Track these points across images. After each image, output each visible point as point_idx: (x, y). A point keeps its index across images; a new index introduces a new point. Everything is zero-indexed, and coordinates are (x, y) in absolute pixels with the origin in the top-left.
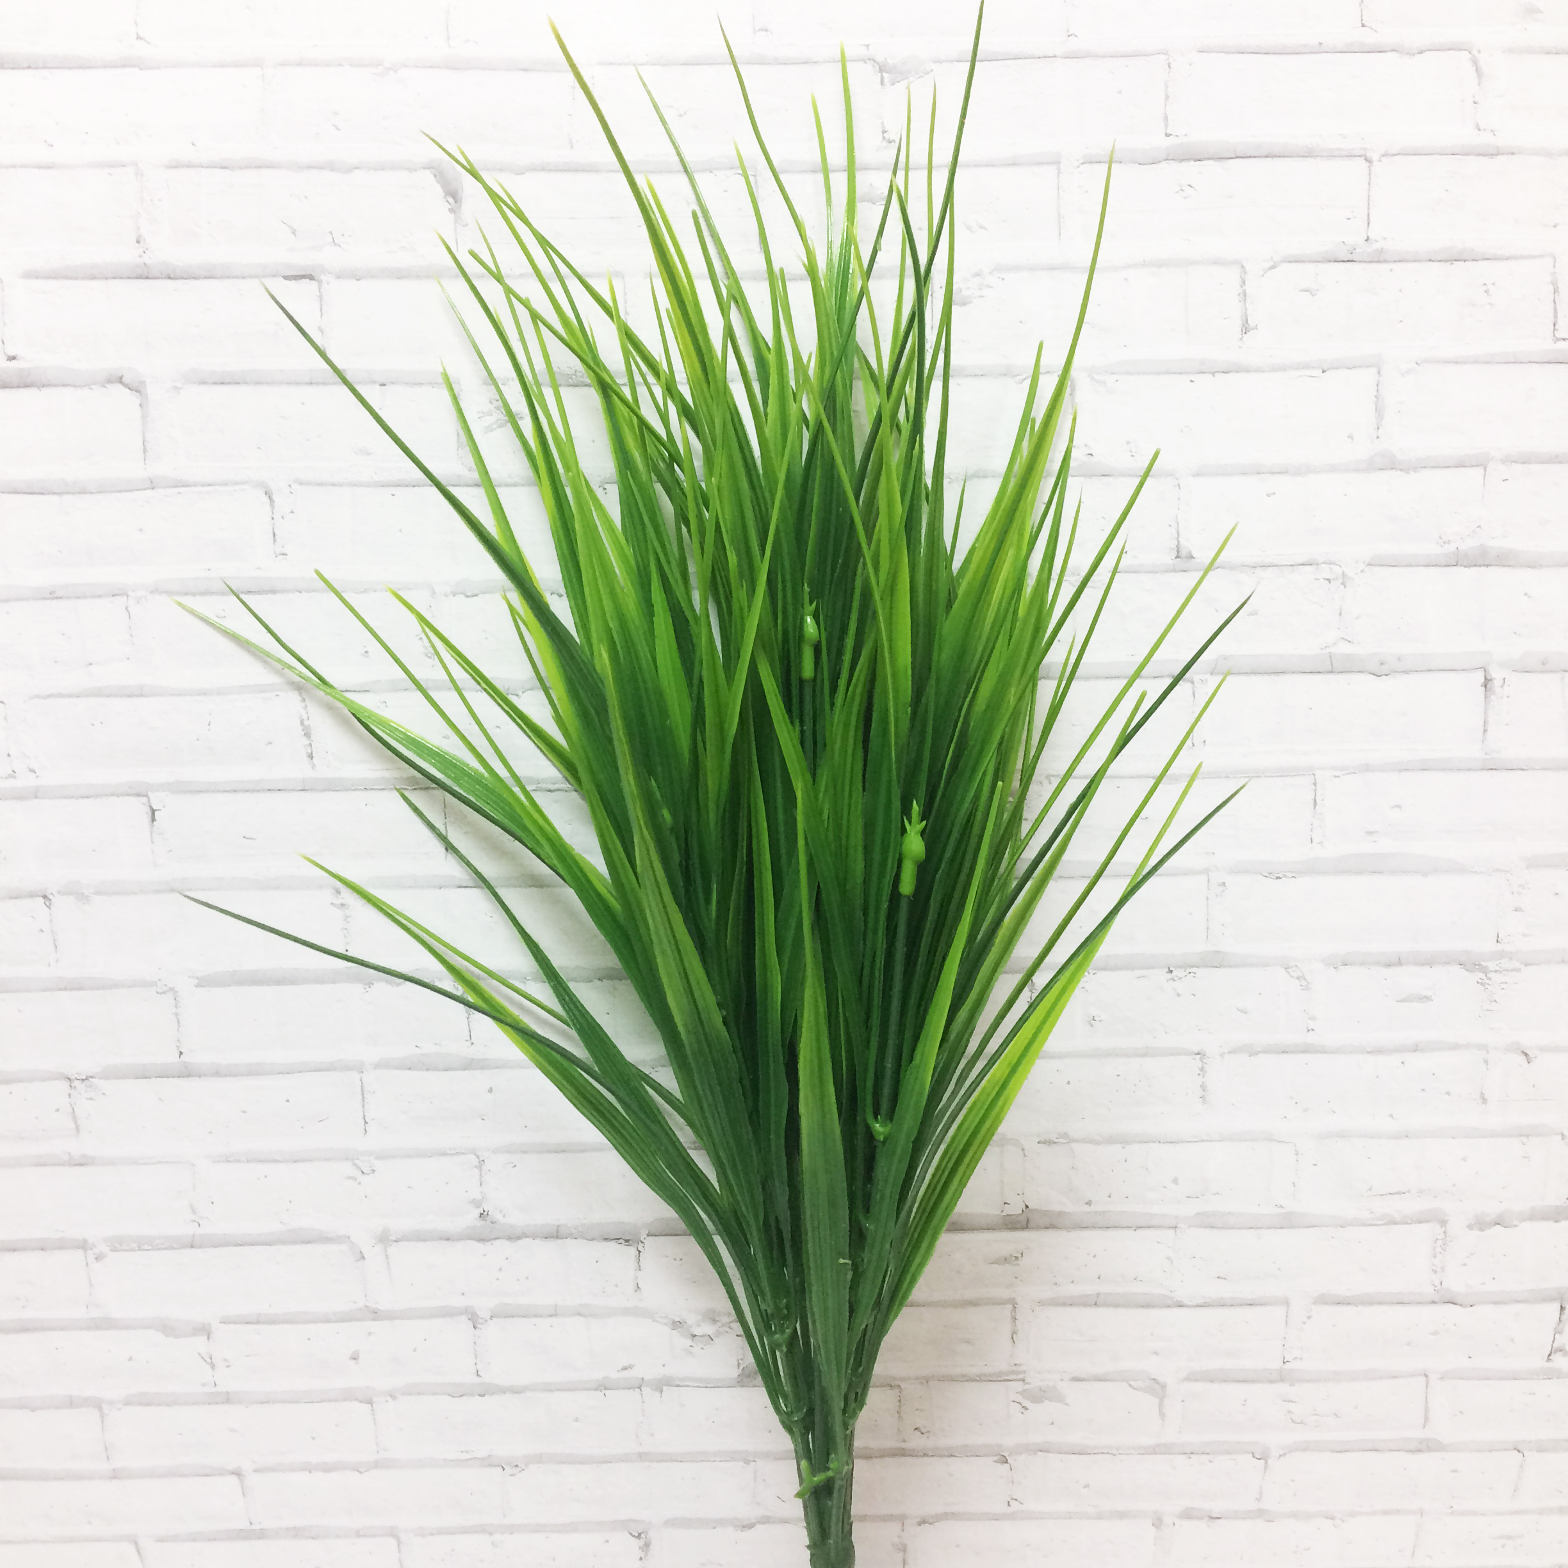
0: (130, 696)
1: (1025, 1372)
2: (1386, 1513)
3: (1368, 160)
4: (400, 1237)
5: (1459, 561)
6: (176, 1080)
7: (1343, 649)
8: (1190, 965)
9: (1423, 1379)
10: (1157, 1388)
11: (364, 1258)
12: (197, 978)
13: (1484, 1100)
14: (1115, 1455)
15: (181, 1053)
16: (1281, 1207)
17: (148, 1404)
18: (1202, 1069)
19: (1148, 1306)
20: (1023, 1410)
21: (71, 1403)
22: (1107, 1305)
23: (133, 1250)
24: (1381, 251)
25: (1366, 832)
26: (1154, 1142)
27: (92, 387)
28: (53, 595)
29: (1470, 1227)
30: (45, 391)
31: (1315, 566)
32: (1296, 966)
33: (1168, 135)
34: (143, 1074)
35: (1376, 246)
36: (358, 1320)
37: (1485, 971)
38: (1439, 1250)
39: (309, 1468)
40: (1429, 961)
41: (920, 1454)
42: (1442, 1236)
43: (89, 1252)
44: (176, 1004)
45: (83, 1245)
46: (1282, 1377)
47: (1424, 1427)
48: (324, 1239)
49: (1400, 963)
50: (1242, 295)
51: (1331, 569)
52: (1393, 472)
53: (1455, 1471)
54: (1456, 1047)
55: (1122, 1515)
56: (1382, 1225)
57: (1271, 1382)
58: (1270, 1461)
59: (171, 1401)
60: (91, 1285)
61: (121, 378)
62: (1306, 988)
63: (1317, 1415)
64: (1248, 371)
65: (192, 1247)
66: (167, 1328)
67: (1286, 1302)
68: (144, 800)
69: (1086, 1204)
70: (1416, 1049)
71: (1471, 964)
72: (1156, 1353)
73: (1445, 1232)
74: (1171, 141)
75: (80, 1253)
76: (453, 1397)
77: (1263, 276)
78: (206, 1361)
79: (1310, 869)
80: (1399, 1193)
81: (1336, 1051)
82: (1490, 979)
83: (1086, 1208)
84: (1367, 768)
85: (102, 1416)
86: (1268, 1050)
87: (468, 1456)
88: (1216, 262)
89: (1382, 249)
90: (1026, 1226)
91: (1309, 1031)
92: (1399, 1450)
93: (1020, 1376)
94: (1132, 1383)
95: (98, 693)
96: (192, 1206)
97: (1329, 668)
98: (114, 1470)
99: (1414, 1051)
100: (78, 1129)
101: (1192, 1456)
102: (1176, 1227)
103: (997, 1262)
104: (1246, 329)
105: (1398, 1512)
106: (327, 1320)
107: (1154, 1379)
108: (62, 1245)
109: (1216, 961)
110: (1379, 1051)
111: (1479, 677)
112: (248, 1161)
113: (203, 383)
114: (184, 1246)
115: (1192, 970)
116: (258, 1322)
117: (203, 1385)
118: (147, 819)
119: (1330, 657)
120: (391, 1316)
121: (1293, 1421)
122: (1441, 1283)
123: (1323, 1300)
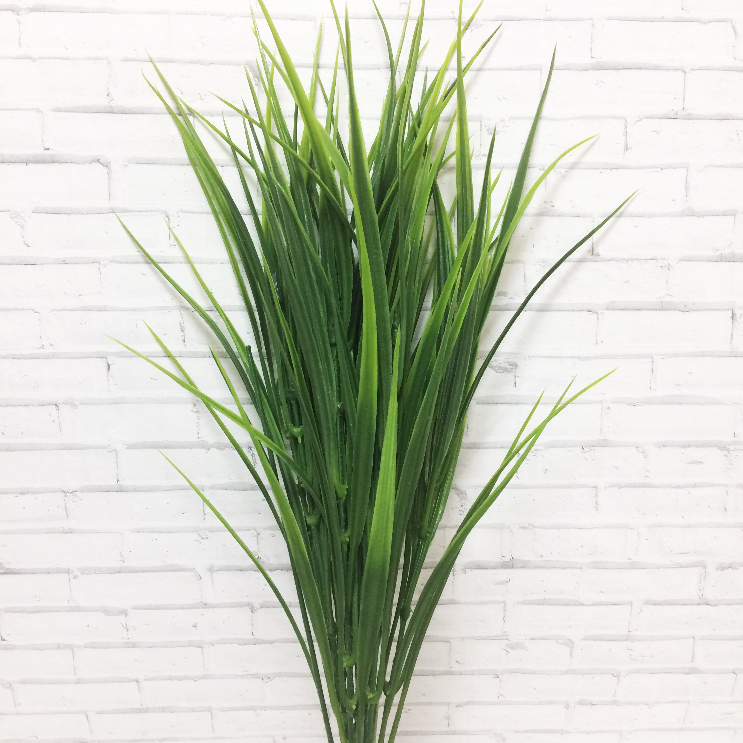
0: (100, 311)
1: (509, 635)
2: (673, 702)
3: (684, 72)
4: (218, 569)
5: (721, 259)
6: (115, 493)
7: (668, 299)
8: (593, 446)
9: (693, 640)
10: (570, 643)
11: (201, 579)
12: (127, 445)
13: (726, 510)
14: (549, 675)
15: (118, 480)
16: (631, 559)
17: (95, 648)
18: (596, 495)
19: (567, 605)
20: (507, 653)
21: (59, 647)
22: (548, 604)
23: (92, 574)
24: (690, 114)
25: (676, 385)
26: (573, 528)
27: (85, 164)
28: (64, 262)
29: (717, 569)
30: (63, 165)
31: (656, 260)
32: (641, 447)
33: (592, 58)
34: (100, 490)
35: (687, 112)
36: (197, 608)
37: (728, 450)
38: (702, 579)
39: (171, 679)
40: (703, 445)
41: (459, 673)
42: (704, 573)
43: (71, 575)
44: (117, 457)
45: (68, 571)
46: (627, 638)
47: (692, 662)
48: (183, 569)
49: (689, 446)
50: (625, 133)
51: (663, 262)
52: (693, 217)
53: (705, 683)
54: (713, 485)
55: (551, 703)
56: (677, 568)
57: (622, 641)
58: (620, 678)
59: (108, 646)
60: (71, 591)
61: (99, 160)
62: (646, 457)
63: (642, 656)
64: (627, 169)
65: (120, 573)
66: (107, 612)
67: (631, 604)
68: (105, 360)
69: (540, 557)
70: (695, 486)
71: (722, 447)
72: (570, 627)
73: (705, 572)
74: (594, 60)
75: (67, 574)
76: (241, 645)
77: (635, 124)
78: (124, 627)
79: (649, 402)
80: (685, 553)
81: (658, 487)
82: (730, 454)
83: (540, 559)
84: (677, 355)
85: (73, 654)
86: (627, 486)
87: (246, 673)
88: (614, 117)
89: (690, 113)
90: (512, 567)
91: (646, 477)
92: (680, 673)
93: (507, 637)
94: (558, 641)
95: (85, 309)
96: (121, 553)
97: (661, 308)
98: (78, 679)
99: (695, 487)
100: (68, 516)
101: (584, 675)
102: (582, 568)
103: (497, 584)
104: (627, 149)
105: (678, 702)
106: (182, 608)
107: (569, 639)
108: (58, 571)
109: (605, 444)
110: (678, 487)
111: (730, 313)
112: (148, 532)
113: (138, 163)
114: (116, 573)
115: (593, 448)
116: (150, 609)
117: (122, 638)
118: (106, 369)
119: (662, 303)
120: (213, 606)
121: (632, 659)
122: (703, 595)
123: (648, 603)
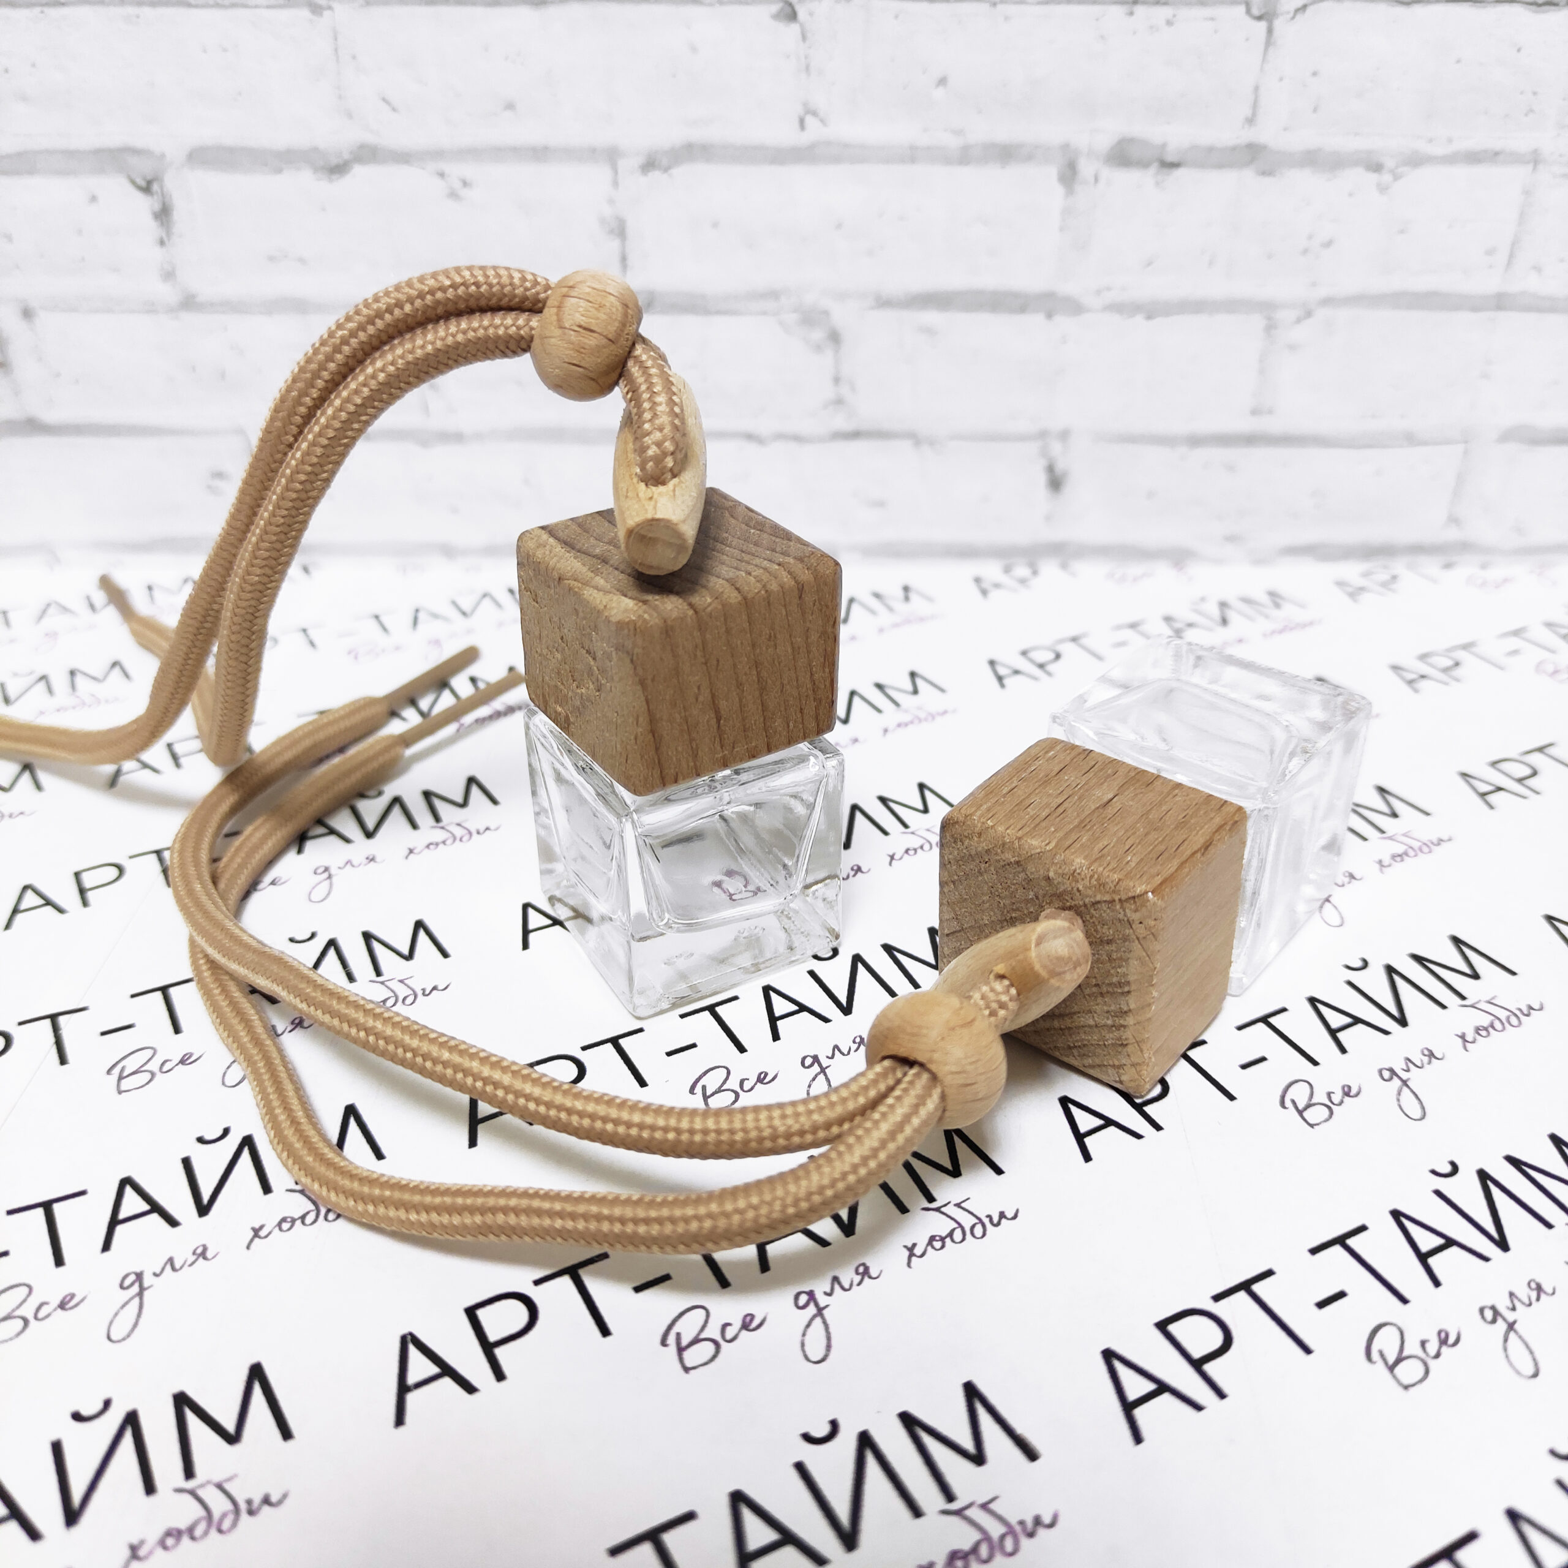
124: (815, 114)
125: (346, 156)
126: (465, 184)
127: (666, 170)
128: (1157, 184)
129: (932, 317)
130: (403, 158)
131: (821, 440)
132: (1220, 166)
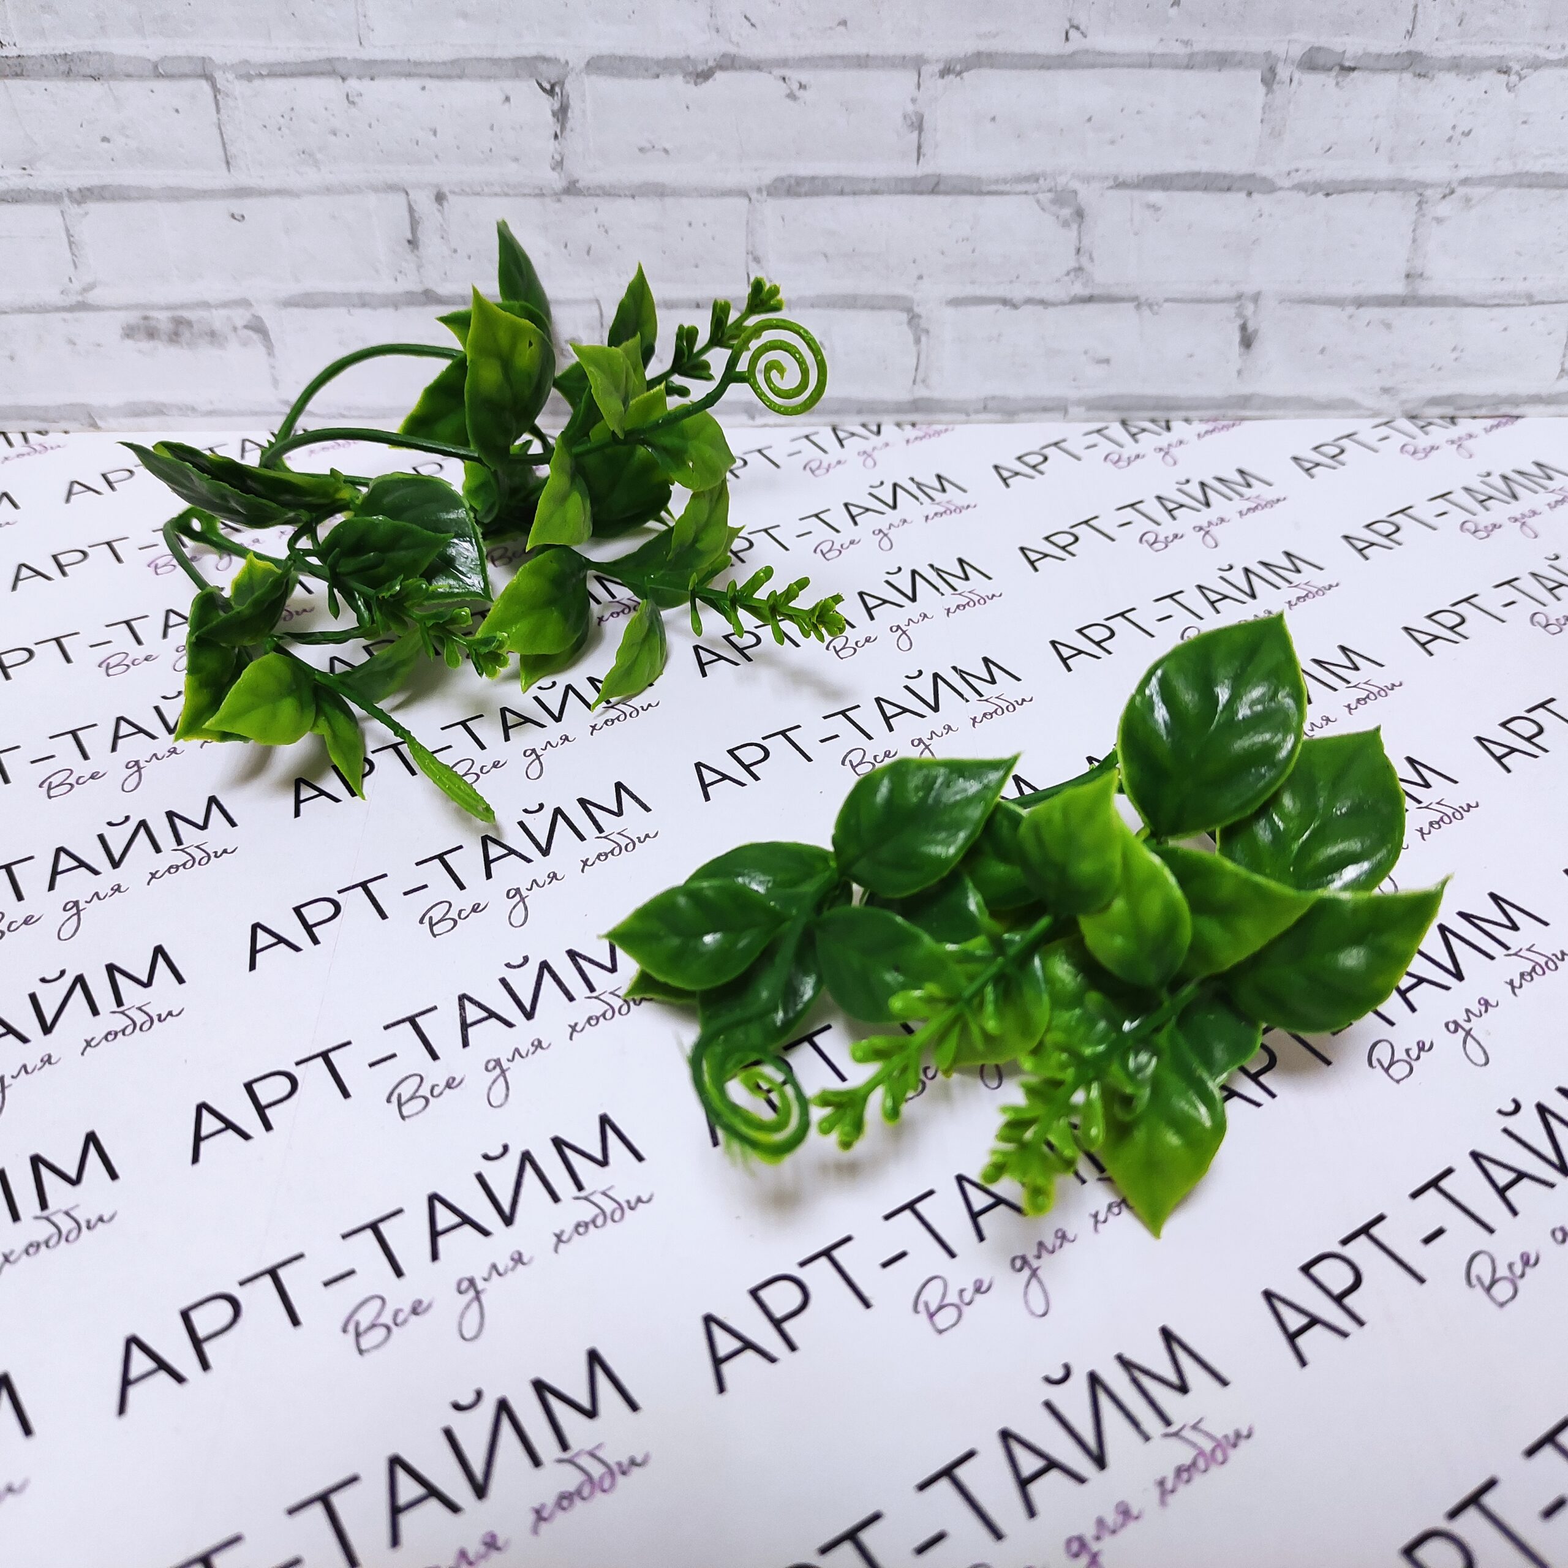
124: (1077, 28)
125: (711, 63)
126: (802, 86)
127: (959, 74)
128: (1337, 84)
129: (1156, 196)
130: (756, 66)
131: (1063, 303)
132: (1386, 70)
